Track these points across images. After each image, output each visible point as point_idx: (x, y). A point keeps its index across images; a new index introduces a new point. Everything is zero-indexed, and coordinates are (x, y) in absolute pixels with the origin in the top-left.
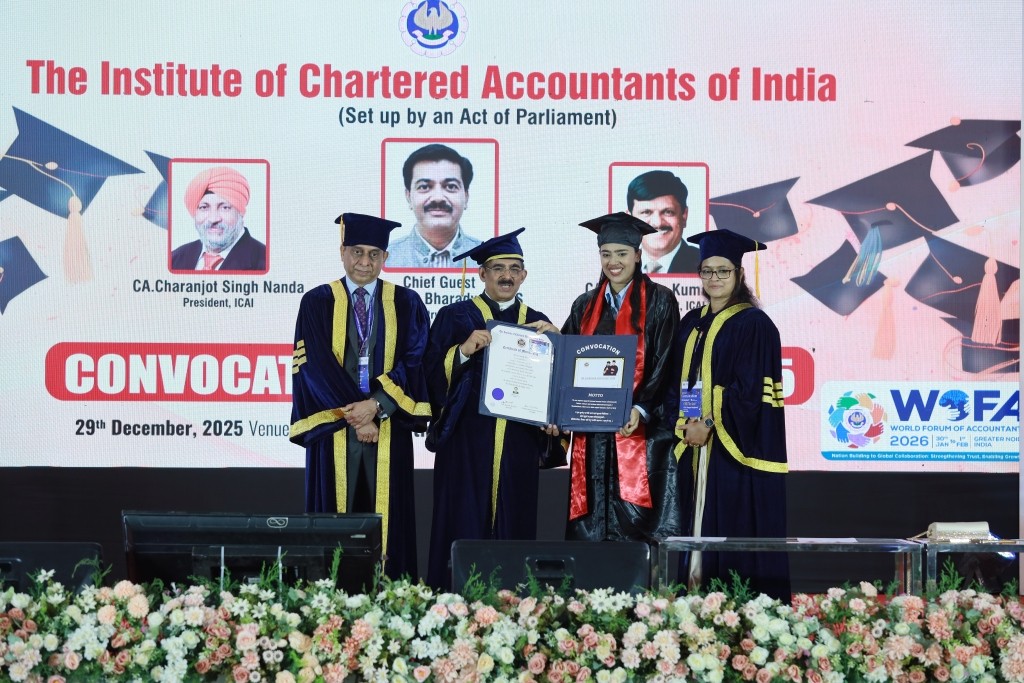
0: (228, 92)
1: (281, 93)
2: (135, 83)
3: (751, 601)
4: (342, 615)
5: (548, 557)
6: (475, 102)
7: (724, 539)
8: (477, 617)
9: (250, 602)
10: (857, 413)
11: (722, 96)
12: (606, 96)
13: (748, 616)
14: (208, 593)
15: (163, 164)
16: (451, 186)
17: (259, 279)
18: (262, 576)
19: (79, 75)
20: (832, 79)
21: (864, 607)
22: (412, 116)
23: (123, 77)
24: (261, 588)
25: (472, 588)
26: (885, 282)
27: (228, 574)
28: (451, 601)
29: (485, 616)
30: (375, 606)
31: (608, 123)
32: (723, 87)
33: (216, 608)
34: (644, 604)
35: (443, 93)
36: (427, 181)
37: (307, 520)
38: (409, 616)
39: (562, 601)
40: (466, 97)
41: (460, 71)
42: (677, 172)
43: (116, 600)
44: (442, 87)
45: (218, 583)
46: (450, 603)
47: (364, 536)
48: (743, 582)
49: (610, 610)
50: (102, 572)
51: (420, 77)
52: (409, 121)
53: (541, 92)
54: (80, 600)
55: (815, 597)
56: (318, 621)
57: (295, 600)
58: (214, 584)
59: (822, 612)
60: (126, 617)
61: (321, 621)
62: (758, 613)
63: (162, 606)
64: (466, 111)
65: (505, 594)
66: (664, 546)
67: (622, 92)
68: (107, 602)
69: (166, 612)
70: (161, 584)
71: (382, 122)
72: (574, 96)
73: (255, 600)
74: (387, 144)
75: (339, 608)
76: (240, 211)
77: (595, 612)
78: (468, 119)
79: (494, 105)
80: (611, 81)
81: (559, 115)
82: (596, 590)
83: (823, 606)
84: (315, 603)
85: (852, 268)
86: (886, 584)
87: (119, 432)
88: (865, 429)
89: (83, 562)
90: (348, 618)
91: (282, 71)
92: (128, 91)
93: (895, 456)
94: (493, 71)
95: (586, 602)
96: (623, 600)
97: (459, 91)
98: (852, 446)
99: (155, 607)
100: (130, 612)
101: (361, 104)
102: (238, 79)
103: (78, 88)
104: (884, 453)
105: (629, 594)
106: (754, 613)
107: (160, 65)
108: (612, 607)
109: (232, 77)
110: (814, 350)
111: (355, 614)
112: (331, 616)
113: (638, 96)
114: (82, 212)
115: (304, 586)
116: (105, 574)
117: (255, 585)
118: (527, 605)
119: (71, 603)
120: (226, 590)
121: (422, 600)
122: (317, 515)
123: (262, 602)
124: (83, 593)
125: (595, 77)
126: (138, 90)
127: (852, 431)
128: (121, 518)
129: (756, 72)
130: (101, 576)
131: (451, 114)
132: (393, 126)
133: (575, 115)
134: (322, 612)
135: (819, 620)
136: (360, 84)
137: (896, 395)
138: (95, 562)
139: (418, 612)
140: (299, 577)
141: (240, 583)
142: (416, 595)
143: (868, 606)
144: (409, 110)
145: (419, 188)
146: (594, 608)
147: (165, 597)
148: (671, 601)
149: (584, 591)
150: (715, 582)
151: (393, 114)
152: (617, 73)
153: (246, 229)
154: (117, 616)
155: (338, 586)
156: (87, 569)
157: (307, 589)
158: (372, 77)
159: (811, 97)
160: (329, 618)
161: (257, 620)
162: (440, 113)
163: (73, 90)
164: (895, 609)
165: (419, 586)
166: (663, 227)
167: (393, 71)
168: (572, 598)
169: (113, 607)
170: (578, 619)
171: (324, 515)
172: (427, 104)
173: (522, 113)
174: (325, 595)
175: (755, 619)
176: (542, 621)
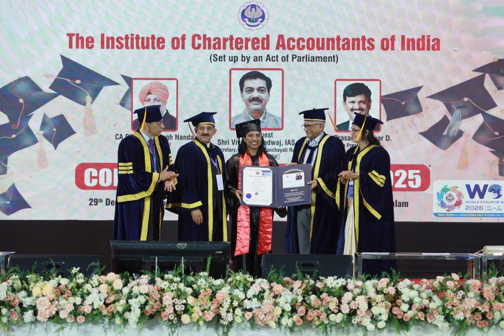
0: (159, 48)
1: (183, 47)
2: (116, 43)
3: (401, 282)
4: (212, 288)
5: (307, 262)
6: (273, 52)
7: (388, 253)
8: (274, 289)
9: (169, 282)
10: (450, 195)
11: (387, 48)
12: (333, 49)
13: (399, 289)
14: (150, 278)
15: (129, 81)
16: (262, 91)
17: (173, 134)
18: (175, 271)
19: (91, 40)
20: (438, 40)
21: (453, 285)
22: (243, 58)
23: (110, 41)
24: (174, 276)
25: (272, 276)
26: (463, 134)
27: (159, 269)
28: (262, 282)
29: (278, 289)
30: (227, 285)
31: (334, 61)
32: (387, 44)
33: (154, 285)
34: (351, 283)
35: (258, 47)
36: (250, 88)
37: (195, 245)
38: (242, 289)
39: (313, 282)
40: (269, 49)
41: (265, 37)
42: (366, 83)
43: (108, 281)
44: (258, 45)
45: (154, 273)
46: (261, 283)
47: (221, 252)
48: (397, 273)
49: (335, 286)
50: (101, 269)
51: (247, 40)
52: (242, 61)
53: (303, 47)
54: (91, 282)
55: (431, 280)
56: (200, 291)
57: (190, 281)
58: (153, 274)
59: (434, 287)
60: (112, 289)
61: (202, 291)
62: (404, 288)
63: (129, 284)
64: (268, 55)
65: (287, 279)
66: (361, 257)
67: (341, 47)
68: (104, 282)
69: (131, 287)
70: (128, 274)
71: (230, 61)
72: (319, 48)
73: (172, 281)
74: (232, 71)
75: (210, 286)
76: (165, 102)
77: (328, 287)
78: (269, 59)
79: (281, 53)
80: (336, 42)
81: (311, 57)
82: (329, 277)
83: (434, 285)
84: (199, 283)
85: (448, 128)
86: (463, 274)
87: (109, 204)
88: (454, 203)
89: (92, 264)
90: (214, 290)
91: (183, 37)
92: (113, 47)
93: (467, 215)
94: (281, 37)
95: (324, 283)
96: (341, 282)
97: (265, 47)
98: (447, 210)
99: (125, 285)
100: (114, 287)
101: (220, 53)
102: (164, 41)
103: (90, 46)
104: (463, 214)
105: (344, 279)
106: (402, 288)
107: (128, 35)
108: (337, 285)
109: (161, 40)
110: (430, 166)
111: (217, 288)
112: (207, 289)
113: (348, 49)
114: (92, 103)
115: (194, 275)
116: (102, 269)
117: (171, 275)
118: (297, 284)
119: (87, 283)
120: (158, 277)
121: (249, 282)
122: (200, 242)
123: (175, 283)
124: (93, 278)
125: (328, 40)
126: (117, 47)
127: (448, 203)
128: (110, 244)
129: (403, 37)
130: (101, 271)
131: (262, 57)
132: (235, 62)
133: (319, 57)
134: (202, 287)
135: (433, 291)
136: (219, 43)
137: (468, 186)
138: (98, 264)
139: (246, 287)
140: (192, 271)
141: (164, 273)
142: (246, 279)
143: (455, 285)
144: (242, 55)
145: (247, 91)
146: (328, 285)
147: (130, 280)
148: (364, 282)
149: (323, 278)
150: (384, 273)
151: (235, 57)
152: (338, 38)
153: (167, 110)
154: (108, 289)
155: (210, 275)
156: (94, 267)
157: (195, 277)
158: (225, 40)
159: (428, 49)
160: (205, 290)
161: (172, 291)
162: (257, 57)
163: (88, 47)
164: (468, 286)
165: (247, 275)
166: (360, 109)
167: (235, 37)
168: (318, 281)
169: (106, 285)
170: (321, 290)
171: (203, 242)
172: (250, 52)
173: (294, 57)
174: (204, 279)
175: (402, 291)
176: (304, 291)
